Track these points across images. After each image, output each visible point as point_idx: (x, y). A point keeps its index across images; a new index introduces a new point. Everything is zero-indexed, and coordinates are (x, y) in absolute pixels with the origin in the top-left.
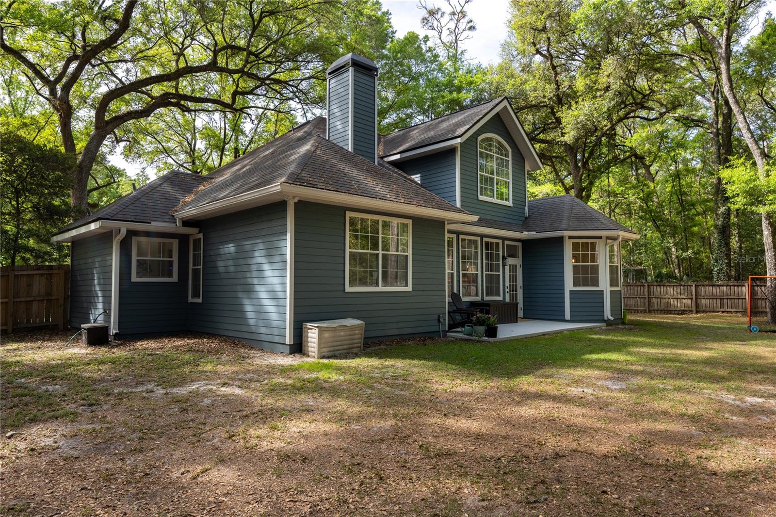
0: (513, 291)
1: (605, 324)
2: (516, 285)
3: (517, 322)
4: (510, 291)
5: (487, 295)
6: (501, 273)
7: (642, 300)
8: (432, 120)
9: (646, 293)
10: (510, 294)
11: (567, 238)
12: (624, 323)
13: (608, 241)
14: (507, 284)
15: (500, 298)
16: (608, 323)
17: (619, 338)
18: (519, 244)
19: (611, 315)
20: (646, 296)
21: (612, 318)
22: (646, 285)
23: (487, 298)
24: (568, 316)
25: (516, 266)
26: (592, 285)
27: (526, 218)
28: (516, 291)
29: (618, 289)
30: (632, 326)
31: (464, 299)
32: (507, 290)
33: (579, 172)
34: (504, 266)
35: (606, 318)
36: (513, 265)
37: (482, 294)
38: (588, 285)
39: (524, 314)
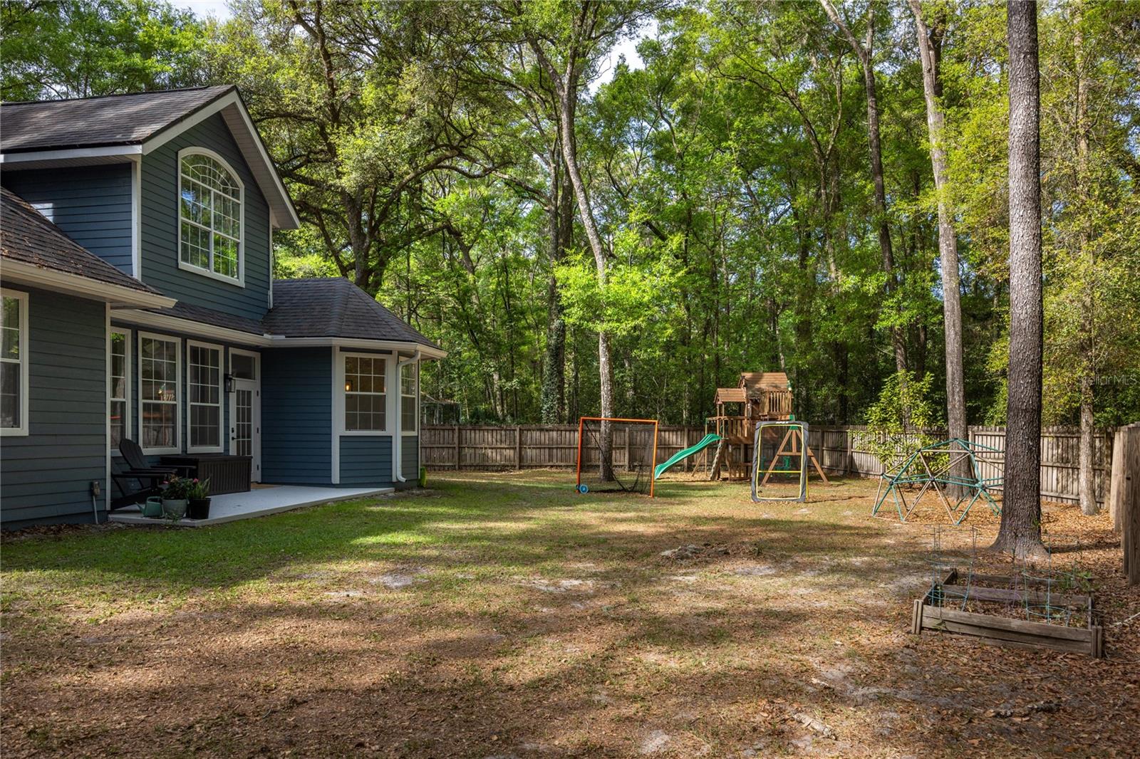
0: (243, 437)
1: (393, 489)
2: (249, 426)
3: (249, 490)
4: (238, 437)
5: (194, 443)
6: (221, 404)
7: (451, 451)
8: (85, 98)
9: (456, 440)
10: (238, 442)
11: (338, 349)
12: (420, 487)
13: (402, 359)
14: (233, 423)
15: (220, 449)
16: (398, 487)
17: (411, 510)
18: (256, 356)
19: (403, 475)
20: (456, 445)
21: (403, 479)
22: (457, 428)
23: (192, 449)
24: (336, 478)
25: (249, 393)
26: (375, 428)
27: (270, 311)
28: (249, 436)
29: (414, 433)
30: (432, 491)
31: (147, 451)
32: (231, 435)
33: (363, 242)
34: (227, 393)
35: (394, 480)
36: (243, 392)
37: (185, 442)
38: (368, 428)
39: (262, 476)
